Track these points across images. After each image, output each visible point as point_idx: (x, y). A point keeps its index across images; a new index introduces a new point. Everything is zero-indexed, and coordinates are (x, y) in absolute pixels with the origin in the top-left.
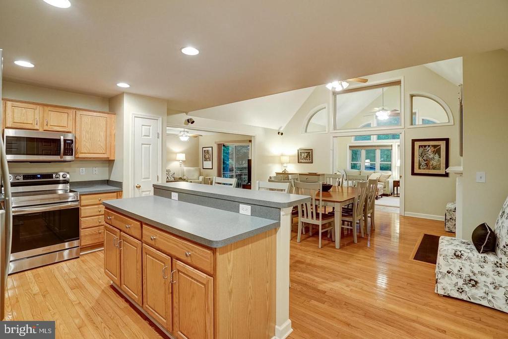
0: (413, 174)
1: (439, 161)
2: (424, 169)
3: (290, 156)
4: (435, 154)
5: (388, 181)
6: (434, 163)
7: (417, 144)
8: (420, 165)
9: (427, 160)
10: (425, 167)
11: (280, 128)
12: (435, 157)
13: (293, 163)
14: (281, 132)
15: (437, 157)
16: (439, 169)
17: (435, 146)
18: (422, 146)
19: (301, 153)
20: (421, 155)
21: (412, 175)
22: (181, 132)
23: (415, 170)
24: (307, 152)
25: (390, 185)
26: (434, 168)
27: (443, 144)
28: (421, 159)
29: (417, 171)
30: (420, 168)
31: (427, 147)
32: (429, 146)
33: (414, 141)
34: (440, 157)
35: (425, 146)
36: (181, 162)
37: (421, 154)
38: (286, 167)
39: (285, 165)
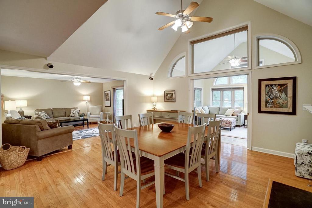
0: (260, 111)
1: (286, 99)
2: (271, 107)
3: (158, 97)
4: (282, 93)
5: (240, 115)
6: (281, 101)
7: (264, 84)
8: (267, 103)
9: (273, 99)
10: (271, 105)
11: (151, 74)
12: (282, 96)
13: (161, 102)
14: (152, 77)
15: (283, 95)
16: (286, 107)
17: (281, 85)
18: (268, 85)
19: (167, 93)
20: (268, 94)
21: (259, 113)
22: (74, 79)
23: (262, 108)
24: (171, 93)
25: (241, 118)
26: (281, 107)
27: (290, 83)
28: (268, 98)
29: (263, 109)
30: (266, 106)
31: (274, 86)
32: (275, 85)
33: (260, 81)
34: (287, 96)
35: (272, 85)
36: (87, 102)
37: (268, 92)
38: (155, 105)
39: (154, 104)
